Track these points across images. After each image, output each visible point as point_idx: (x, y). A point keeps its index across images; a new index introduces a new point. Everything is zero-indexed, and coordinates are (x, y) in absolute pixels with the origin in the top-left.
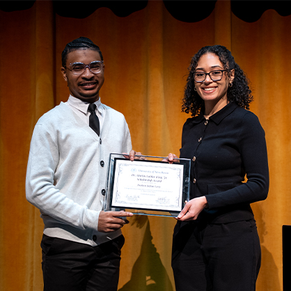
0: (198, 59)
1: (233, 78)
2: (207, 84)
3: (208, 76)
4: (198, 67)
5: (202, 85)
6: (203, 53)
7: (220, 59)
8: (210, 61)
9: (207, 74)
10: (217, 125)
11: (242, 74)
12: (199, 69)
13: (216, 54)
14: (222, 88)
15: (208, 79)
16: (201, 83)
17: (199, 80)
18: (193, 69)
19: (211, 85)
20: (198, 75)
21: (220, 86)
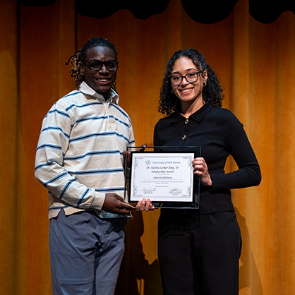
0: (173, 63)
1: (206, 78)
2: (184, 86)
3: (184, 79)
4: (174, 71)
5: (180, 88)
6: (177, 57)
7: (193, 62)
8: (185, 64)
9: (183, 77)
10: (199, 122)
11: (213, 74)
12: (175, 73)
13: (190, 57)
14: (198, 88)
15: (185, 82)
16: (179, 86)
17: (175, 83)
18: (169, 73)
19: (188, 87)
20: (175, 79)
21: (196, 87)
